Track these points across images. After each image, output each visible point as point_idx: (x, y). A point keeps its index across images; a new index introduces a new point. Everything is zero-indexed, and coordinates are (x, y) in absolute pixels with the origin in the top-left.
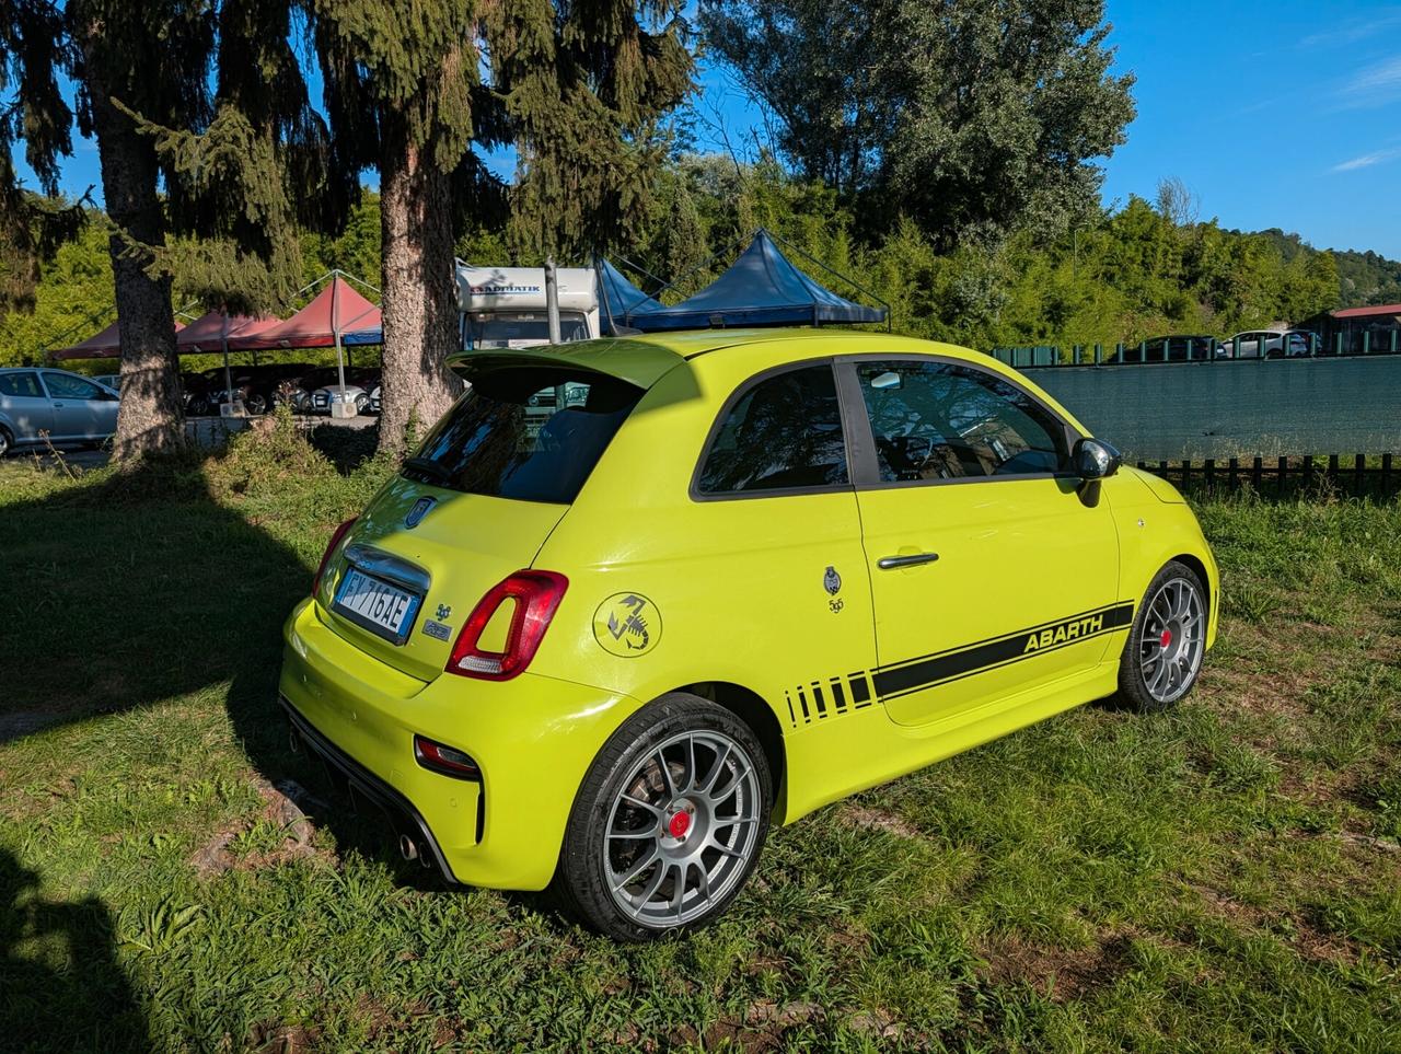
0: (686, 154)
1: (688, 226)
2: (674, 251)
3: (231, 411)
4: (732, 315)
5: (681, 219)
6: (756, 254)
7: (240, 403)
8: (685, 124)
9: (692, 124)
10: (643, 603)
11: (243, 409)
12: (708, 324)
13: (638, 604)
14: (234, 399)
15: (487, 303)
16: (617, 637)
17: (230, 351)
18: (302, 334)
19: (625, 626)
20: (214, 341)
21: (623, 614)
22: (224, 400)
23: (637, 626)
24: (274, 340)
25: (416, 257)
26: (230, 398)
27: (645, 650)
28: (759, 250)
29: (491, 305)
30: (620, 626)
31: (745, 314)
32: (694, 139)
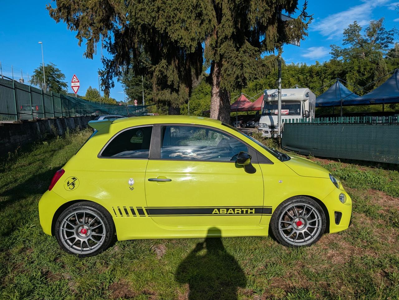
0: (389, 45)
1: (382, 69)
2: (376, 78)
3: (237, 127)
4: (379, 100)
5: (379, 67)
6: (394, 79)
7: (239, 124)
8: (389, 34)
9: (392, 34)
10: (76, 179)
11: (239, 126)
12: (369, 103)
13: (75, 179)
14: (238, 124)
15: (272, 99)
16: (68, 186)
17: (238, 111)
18: (254, 107)
19: (71, 184)
20: (235, 109)
21: (71, 181)
22: (236, 124)
23: (73, 184)
24: (247, 109)
25: (218, 90)
26: (237, 123)
27: (73, 190)
28: (395, 77)
29: (273, 100)
30: (70, 184)
31: (383, 100)
32: (393, 39)
